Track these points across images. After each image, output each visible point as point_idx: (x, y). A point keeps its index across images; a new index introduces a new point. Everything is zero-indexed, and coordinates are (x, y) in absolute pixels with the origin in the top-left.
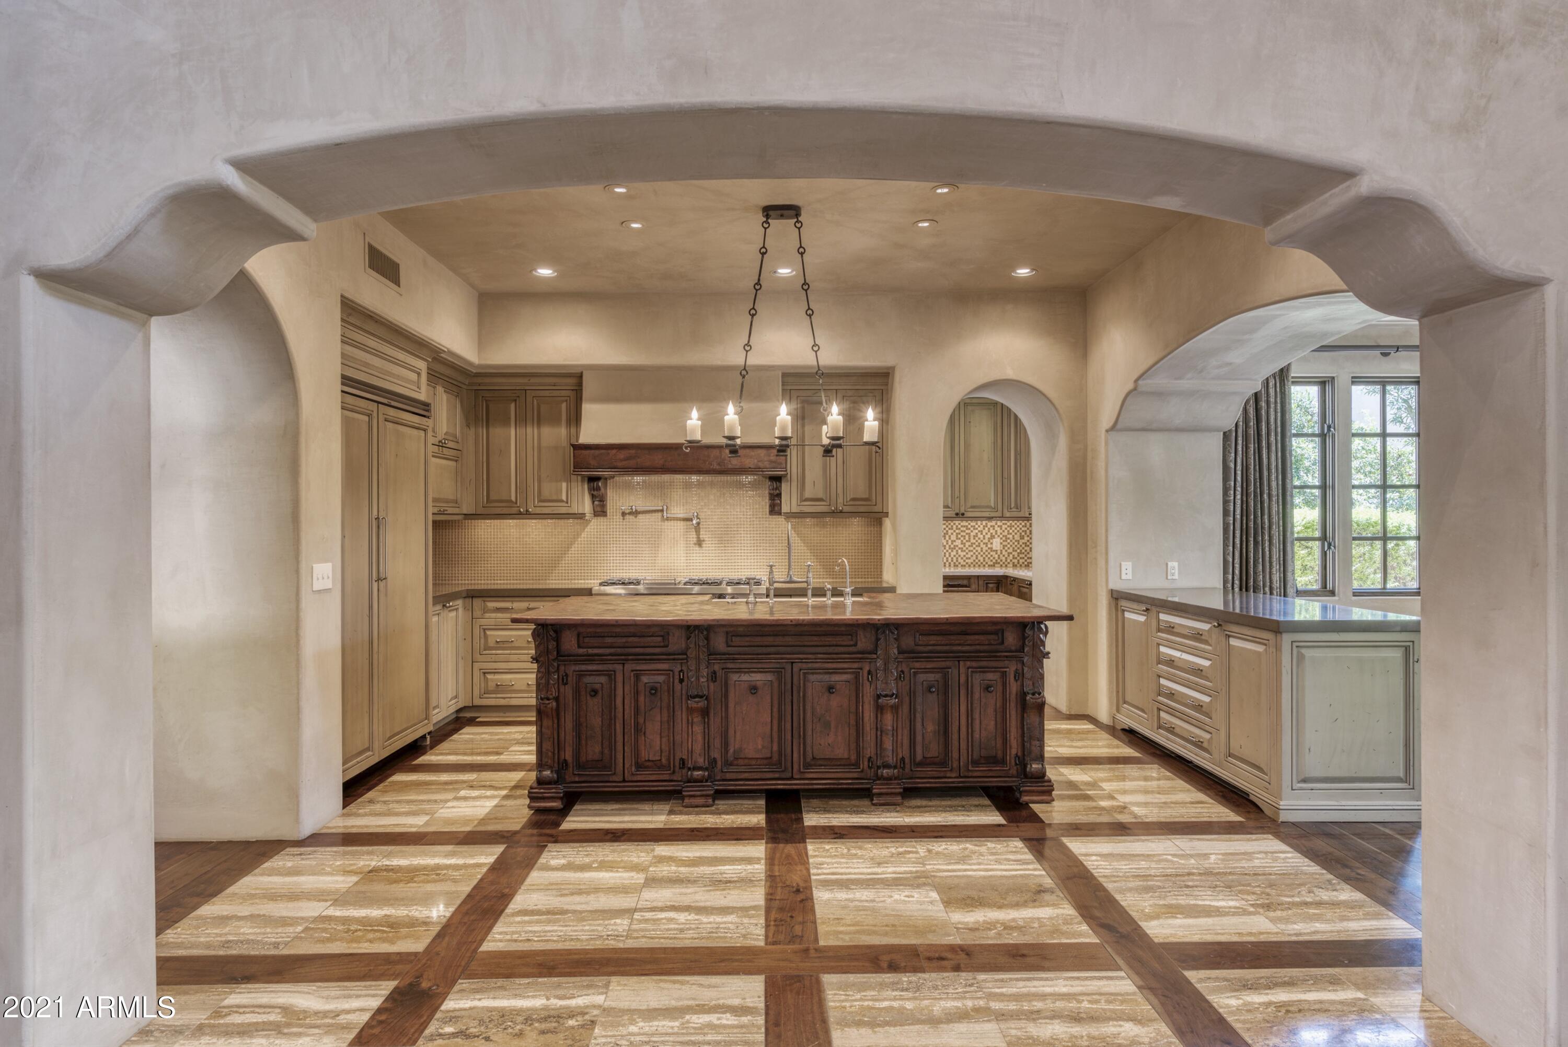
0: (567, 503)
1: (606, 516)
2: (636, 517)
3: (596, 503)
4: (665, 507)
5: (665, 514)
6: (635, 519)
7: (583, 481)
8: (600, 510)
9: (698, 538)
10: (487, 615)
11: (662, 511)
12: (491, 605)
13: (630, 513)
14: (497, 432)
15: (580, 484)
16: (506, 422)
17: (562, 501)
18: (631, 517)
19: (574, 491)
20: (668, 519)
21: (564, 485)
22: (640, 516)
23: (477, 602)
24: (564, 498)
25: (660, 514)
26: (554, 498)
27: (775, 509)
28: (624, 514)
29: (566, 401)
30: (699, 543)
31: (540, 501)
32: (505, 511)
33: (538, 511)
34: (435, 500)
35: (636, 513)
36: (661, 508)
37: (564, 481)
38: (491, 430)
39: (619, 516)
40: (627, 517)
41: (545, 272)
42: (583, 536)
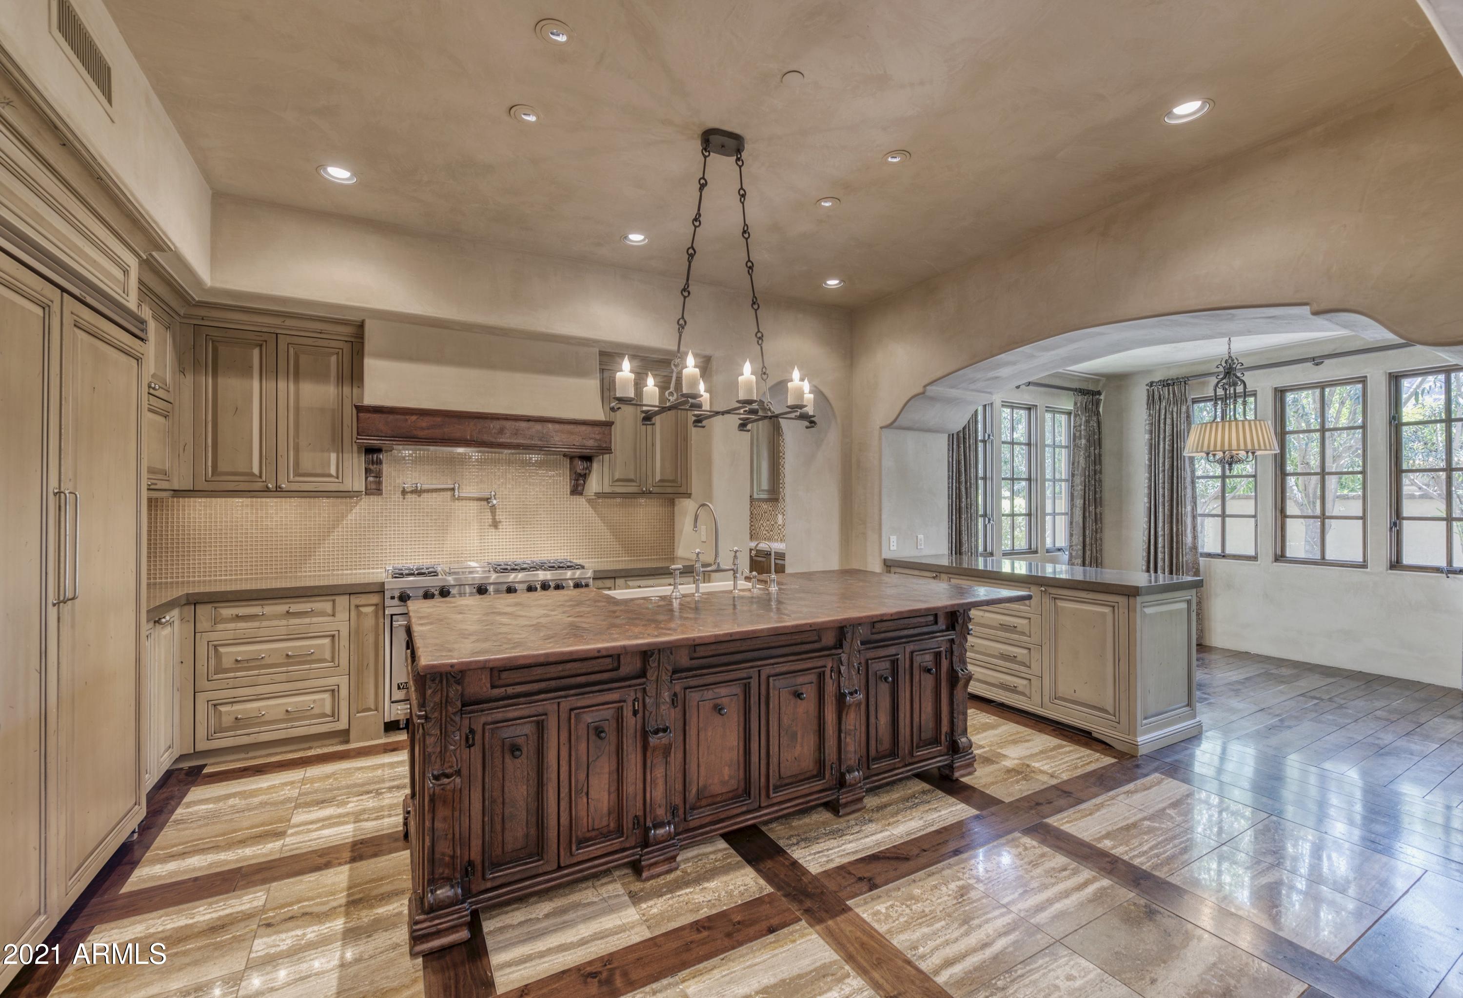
0: (338, 478)
1: (381, 494)
2: (420, 496)
3: (371, 479)
4: (457, 485)
5: (456, 493)
6: (418, 499)
7: (359, 452)
8: (375, 488)
9: (494, 519)
10: (220, 627)
11: (453, 489)
12: (228, 612)
13: (412, 492)
14: (230, 384)
15: (355, 455)
16: (246, 371)
17: (330, 476)
18: (414, 496)
19: (347, 464)
20: (460, 499)
21: (333, 456)
22: (425, 495)
23: (204, 611)
24: (333, 471)
25: (449, 493)
26: (319, 471)
27: (577, 490)
28: (404, 492)
29: (338, 354)
30: (495, 524)
31: (297, 474)
32: (242, 486)
33: (294, 487)
34: (151, 471)
35: (417, 492)
36: (452, 486)
37: (334, 452)
38: (221, 380)
39: (399, 494)
40: (409, 496)
41: (339, 174)
42: (349, 517)
